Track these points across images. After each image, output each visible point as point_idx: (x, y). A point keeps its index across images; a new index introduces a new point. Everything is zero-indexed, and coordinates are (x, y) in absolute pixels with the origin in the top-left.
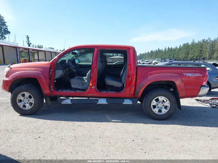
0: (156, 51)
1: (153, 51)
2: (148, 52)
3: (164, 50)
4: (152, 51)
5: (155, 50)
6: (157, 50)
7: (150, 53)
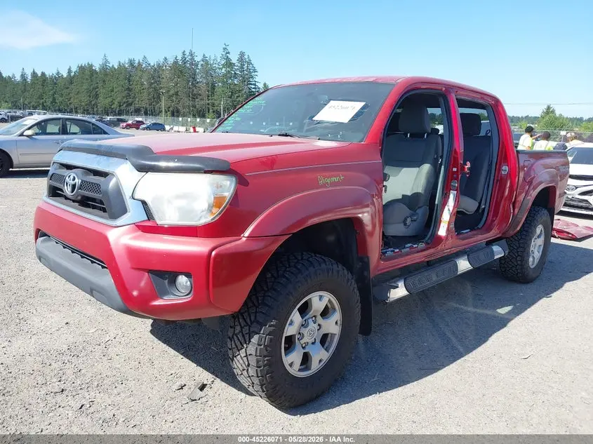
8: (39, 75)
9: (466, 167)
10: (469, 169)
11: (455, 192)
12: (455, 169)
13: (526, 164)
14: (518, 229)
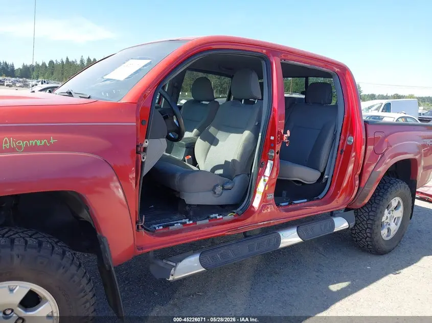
0: (62, 62)
1: (55, 62)
2: (44, 64)
3: (78, 62)
4: (51, 62)
5: (59, 61)
6: (65, 60)
7: (47, 65)
8: (92, 61)
9: (285, 135)
10: (288, 138)
11: (272, 162)
12: (272, 138)
13: (377, 135)
14: (366, 201)
